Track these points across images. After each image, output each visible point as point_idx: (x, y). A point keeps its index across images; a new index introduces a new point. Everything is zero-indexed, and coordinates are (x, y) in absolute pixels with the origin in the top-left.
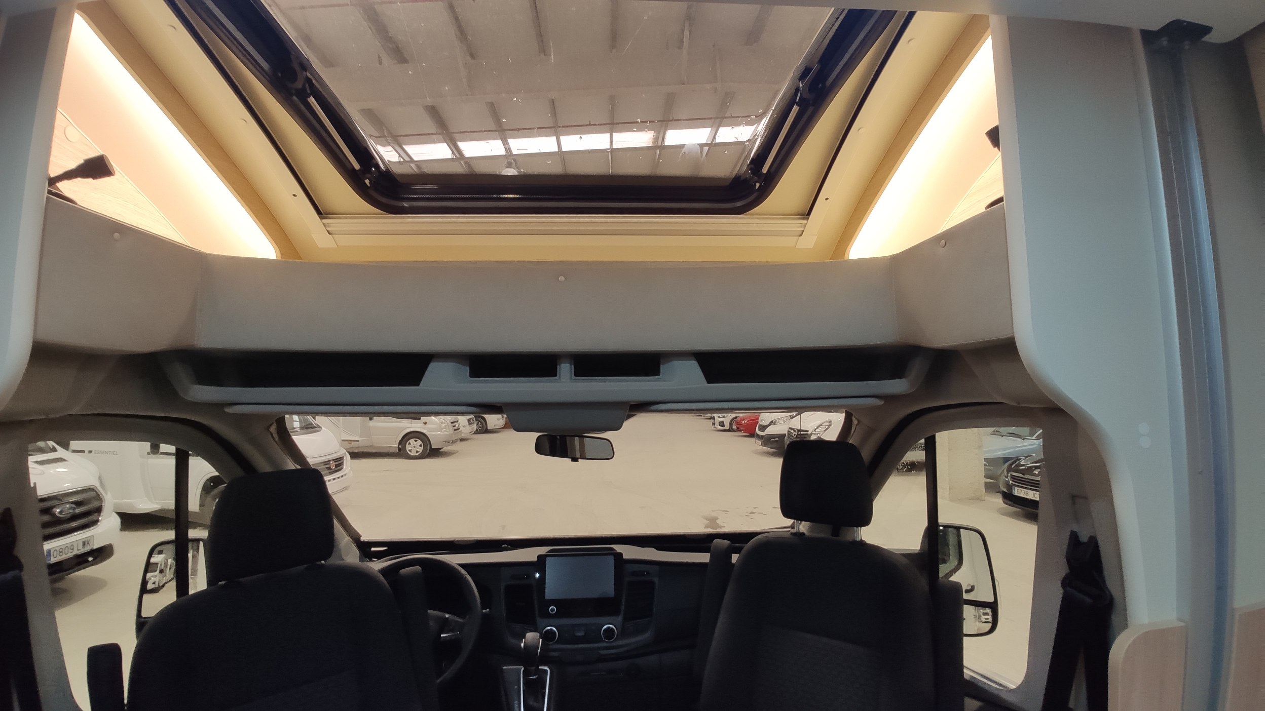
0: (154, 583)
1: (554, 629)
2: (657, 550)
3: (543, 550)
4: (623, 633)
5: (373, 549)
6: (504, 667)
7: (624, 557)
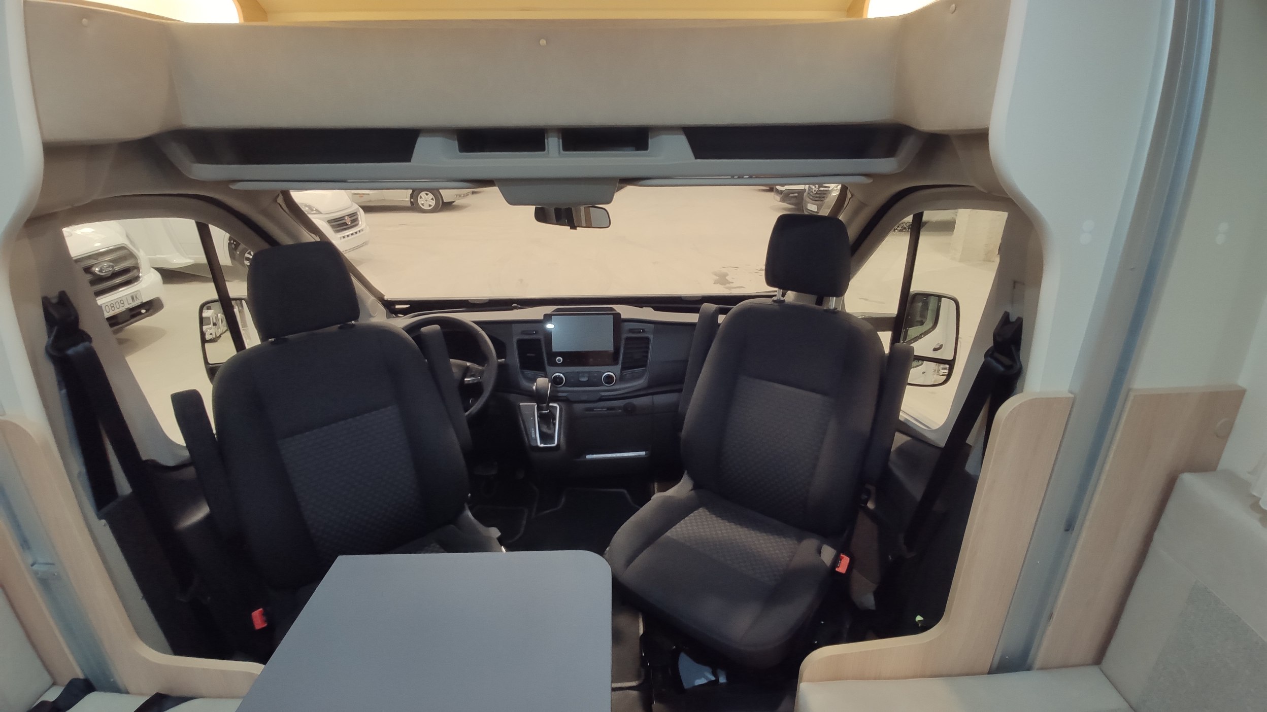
0: (211, 334)
1: (561, 375)
2: (655, 310)
3: (549, 309)
4: (622, 379)
5: (397, 307)
6: (521, 404)
7: (622, 317)
